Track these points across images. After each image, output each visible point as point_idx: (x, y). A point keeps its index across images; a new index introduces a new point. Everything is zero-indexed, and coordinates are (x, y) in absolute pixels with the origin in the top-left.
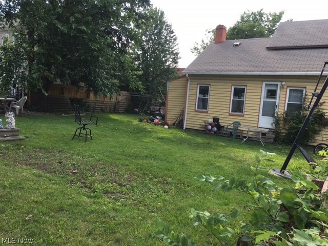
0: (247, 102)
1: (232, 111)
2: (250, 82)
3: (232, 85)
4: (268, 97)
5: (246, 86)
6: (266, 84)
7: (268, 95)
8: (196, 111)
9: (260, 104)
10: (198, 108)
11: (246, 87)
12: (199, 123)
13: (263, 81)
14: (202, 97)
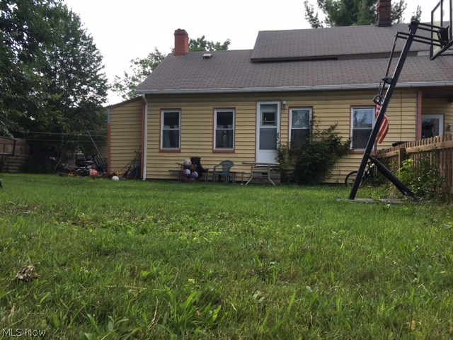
0: (237, 132)
1: (217, 147)
2: (240, 103)
3: (214, 108)
4: (264, 123)
5: (235, 108)
6: (261, 105)
7: (264, 119)
8: (161, 151)
9: (256, 134)
10: (164, 146)
11: (234, 111)
12: (167, 170)
13: (257, 101)
14: (168, 128)
